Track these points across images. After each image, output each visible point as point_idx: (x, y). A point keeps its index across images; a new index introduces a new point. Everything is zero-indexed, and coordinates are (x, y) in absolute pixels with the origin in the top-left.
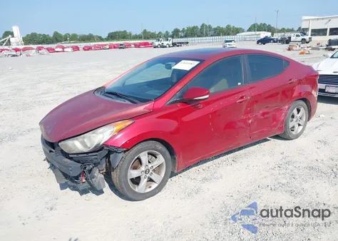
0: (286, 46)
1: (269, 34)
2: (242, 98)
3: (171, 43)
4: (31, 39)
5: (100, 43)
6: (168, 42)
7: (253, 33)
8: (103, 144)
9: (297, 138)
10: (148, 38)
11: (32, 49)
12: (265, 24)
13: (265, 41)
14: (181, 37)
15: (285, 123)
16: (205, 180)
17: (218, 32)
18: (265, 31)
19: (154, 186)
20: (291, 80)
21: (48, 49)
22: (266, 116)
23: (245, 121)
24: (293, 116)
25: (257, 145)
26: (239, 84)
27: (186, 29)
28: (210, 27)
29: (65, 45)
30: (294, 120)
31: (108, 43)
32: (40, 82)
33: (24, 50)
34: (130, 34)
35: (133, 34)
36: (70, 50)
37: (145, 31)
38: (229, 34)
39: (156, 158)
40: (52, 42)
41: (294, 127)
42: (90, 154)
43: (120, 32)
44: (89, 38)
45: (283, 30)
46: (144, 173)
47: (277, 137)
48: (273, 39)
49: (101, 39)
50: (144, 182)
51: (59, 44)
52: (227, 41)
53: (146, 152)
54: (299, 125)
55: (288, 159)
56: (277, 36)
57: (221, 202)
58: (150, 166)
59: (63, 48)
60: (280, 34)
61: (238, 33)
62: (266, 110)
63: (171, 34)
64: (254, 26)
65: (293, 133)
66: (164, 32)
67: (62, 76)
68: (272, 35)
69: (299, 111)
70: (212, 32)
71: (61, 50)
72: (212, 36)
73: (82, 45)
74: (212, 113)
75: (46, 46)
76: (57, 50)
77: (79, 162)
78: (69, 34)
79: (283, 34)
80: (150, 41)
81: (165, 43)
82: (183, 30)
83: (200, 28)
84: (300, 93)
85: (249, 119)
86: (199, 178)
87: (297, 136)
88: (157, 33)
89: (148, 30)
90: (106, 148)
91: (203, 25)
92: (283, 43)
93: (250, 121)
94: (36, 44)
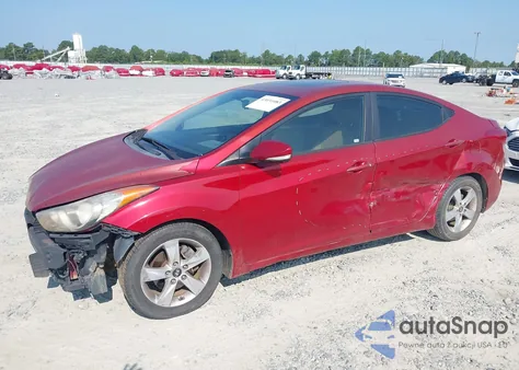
0: (487, 89)
1: (461, 69)
2: (359, 164)
3: (303, 72)
4: (98, 55)
5: (196, 67)
6: (299, 71)
7: (437, 65)
8: (100, 222)
9: (459, 239)
10: (271, 64)
11: (96, 69)
12: (457, 53)
13: (452, 79)
14: (322, 65)
15: (436, 212)
16: (280, 295)
17: (381, 60)
18: (456, 63)
19: (189, 297)
20: (452, 141)
21: (119, 71)
22: (402, 198)
23: (362, 203)
24: (453, 202)
25: (388, 245)
26: (356, 141)
27: (330, 53)
28: (368, 52)
29: (144, 66)
30: (456, 208)
31: (209, 67)
32: (90, 117)
33: (85, 69)
34: (245, 56)
35: (249, 55)
36: (150, 73)
37: (267, 52)
38: (397, 66)
39: (195, 250)
40: (129, 61)
41: (454, 220)
42: (79, 236)
43: (230, 51)
44: (181, 58)
45: (486, 64)
46: (170, 275)
47: (425, 234)
48: (465, 77)
49: (200, 60)
50: (170, 289)
51: (137, 64)
52: (390, 76)
53: (177, 241)
54: (464, 218)
55: (432, 274)
56: (475, 73)
57: (293, 337)
58: (183, 263)
59: (141, 70)
60: (479, 70)
61: (412, 63)
62: (402, 189)
63: (306, 59)
64: (439, 54)
65: (453, 230)
66: (295, 56)
67: (125, 110)
68: (467, 70)
69: (464, 193)
70: (371, 61)
71: (137, 72)
72: (370, 66)
73: (168, 68)
74: (300, 186)
75: (116, 66)
76: (131, 72)
77: (63, 247)
78: (153, 51)
79: (484, 69)
80: (271, 69)
81: (295, 72)
82: (326, 55)
83: (352, 52)
84: (470, 165)
85: (370, 200)
86: (272, 290)
87: (459, 236)
88: (285, 57)
89: (272, 52)
90: (105, 228)
91: (357, 49)
92: (483, 84)
93: (372, 204)
94: (105, 62)
